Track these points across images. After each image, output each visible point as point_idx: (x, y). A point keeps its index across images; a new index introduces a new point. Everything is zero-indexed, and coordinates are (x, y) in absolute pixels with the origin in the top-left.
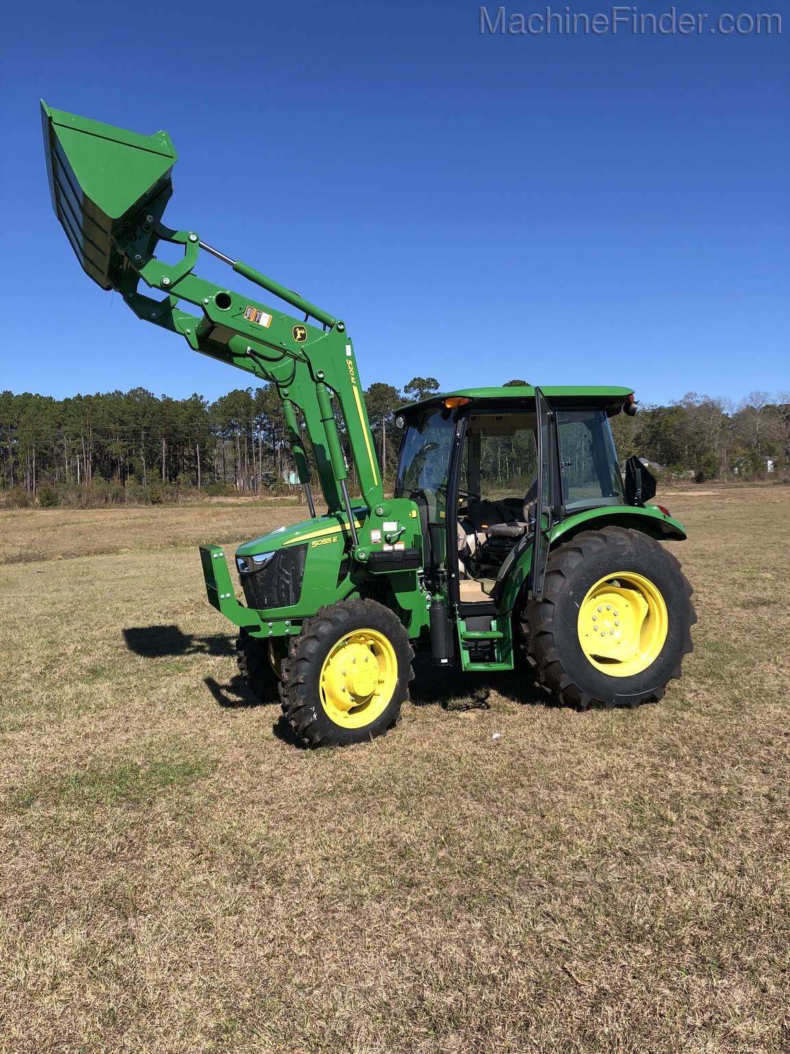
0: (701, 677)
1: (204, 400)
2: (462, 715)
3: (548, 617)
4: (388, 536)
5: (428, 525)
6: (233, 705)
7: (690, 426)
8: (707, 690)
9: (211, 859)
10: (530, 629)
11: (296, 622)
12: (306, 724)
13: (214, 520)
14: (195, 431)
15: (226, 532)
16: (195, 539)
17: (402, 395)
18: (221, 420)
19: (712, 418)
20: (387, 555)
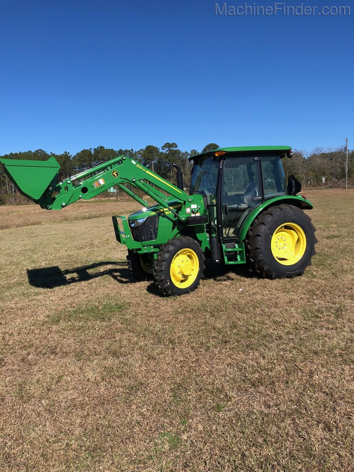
0: (317, 266)
1: (70, 154)
2: (224, 283)
3: (259, 242)
4: (193, 210)
5: (207, 205)
6: (126, 282)
7: (289, 163)
8: (321, 270)
9: (144, 336)
10: (251, 247)
11: (155, 246)
12: (166, 287)
13: (81, 209)
14: (66, 168)
15: (88, 214)
16: (74, 217)
17: (161, 151)
18: (78, 163)
19: (298, 159)
20: (194, 218)
